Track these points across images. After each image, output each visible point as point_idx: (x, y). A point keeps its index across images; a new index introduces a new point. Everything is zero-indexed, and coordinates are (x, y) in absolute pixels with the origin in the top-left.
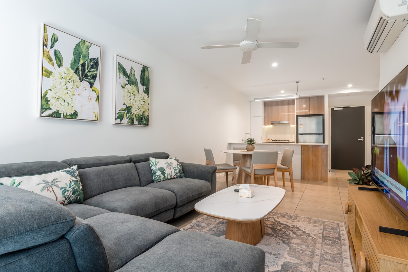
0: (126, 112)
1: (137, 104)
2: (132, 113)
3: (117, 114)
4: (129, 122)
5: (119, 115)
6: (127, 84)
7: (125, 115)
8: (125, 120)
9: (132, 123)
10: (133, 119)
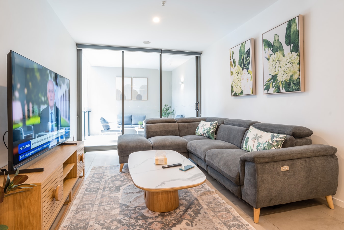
0: (272, 82)
1: (283, 69)
2: (278, 80)
3: (265, 85)
4: (275, 91)
5: (266, 86)
6: (271, 55)
7: (271, 85)
8: (272, 90)
9: (279, 91)
10: (279, 86)
